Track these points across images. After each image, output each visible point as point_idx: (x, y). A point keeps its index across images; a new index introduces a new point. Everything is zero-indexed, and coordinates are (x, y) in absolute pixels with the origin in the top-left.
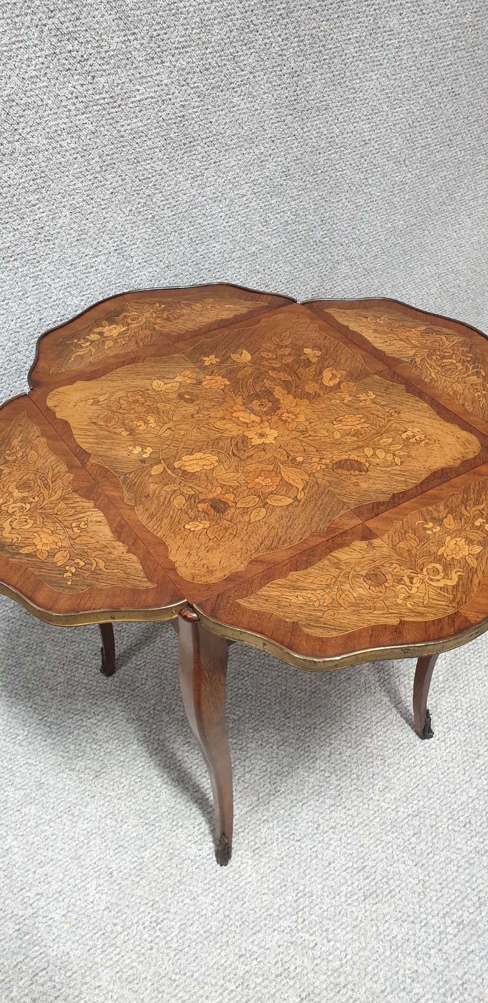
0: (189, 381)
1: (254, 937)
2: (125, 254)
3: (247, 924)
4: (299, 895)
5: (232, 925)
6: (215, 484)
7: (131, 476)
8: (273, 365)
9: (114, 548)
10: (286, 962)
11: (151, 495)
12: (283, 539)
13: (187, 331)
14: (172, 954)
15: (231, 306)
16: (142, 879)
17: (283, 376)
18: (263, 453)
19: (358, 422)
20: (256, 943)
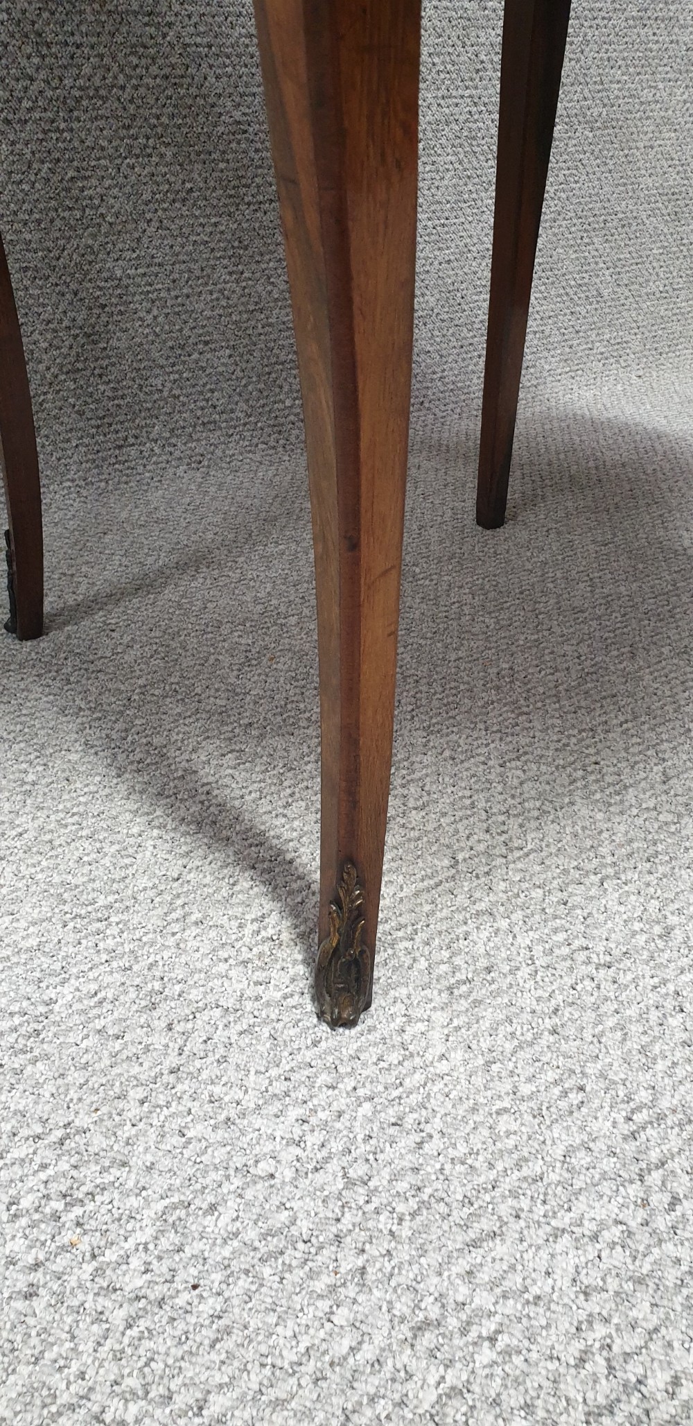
1: (477, 1256)
3: (442, 1208)
4: (639, 1118)
5: (377, 1212)
10: (627, 1356)
14: (118, 1317)
16: (34, 1061)
20: (483, 1276)
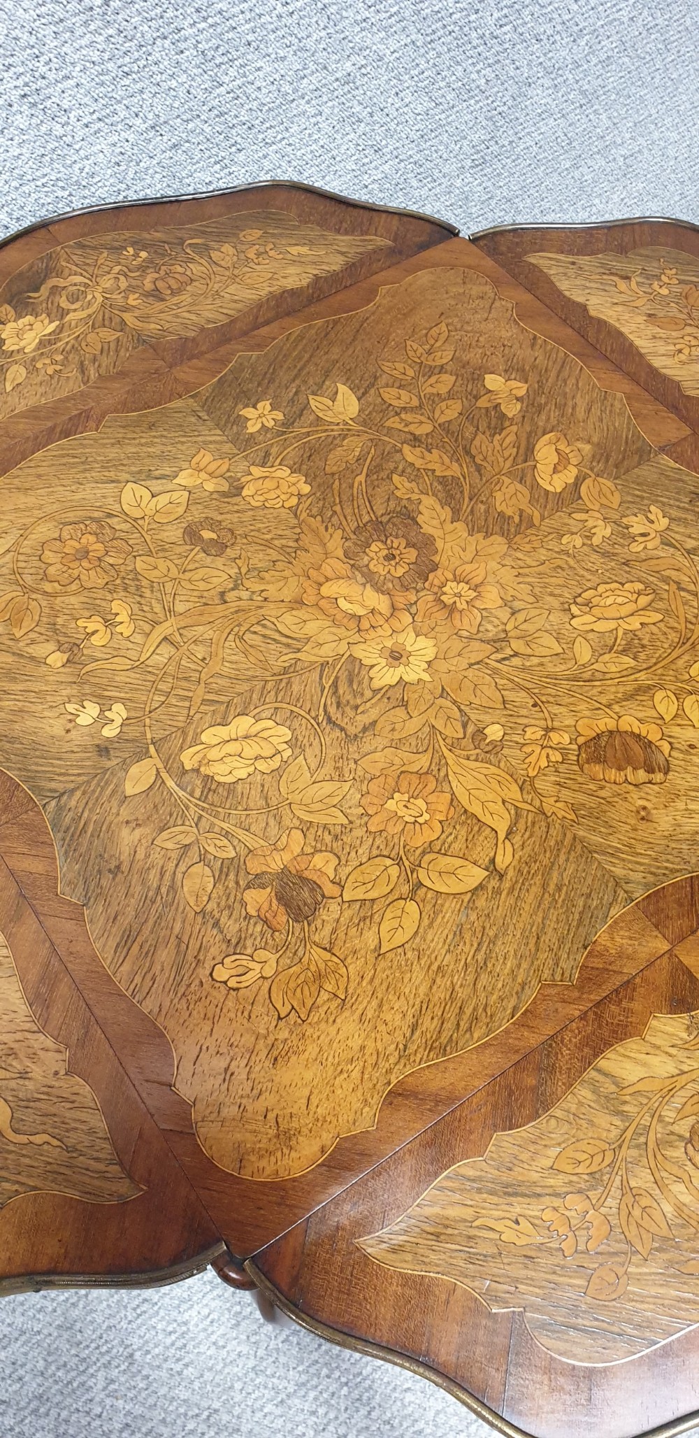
0: (210, 486)
2: (48, 103)
6: (287, 822)
7: (73, 803)
8: (412, 428)
9: (33, 1057)
11: (125, 867)
12: (468, 1011)
13: (203, 329)
15: (304, 250)
17: (438, 462)
18: (401, 713)
19: (632, 607)
